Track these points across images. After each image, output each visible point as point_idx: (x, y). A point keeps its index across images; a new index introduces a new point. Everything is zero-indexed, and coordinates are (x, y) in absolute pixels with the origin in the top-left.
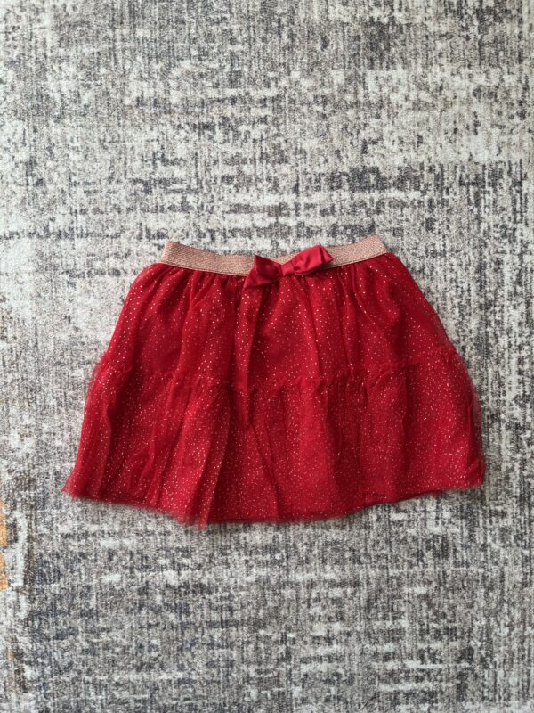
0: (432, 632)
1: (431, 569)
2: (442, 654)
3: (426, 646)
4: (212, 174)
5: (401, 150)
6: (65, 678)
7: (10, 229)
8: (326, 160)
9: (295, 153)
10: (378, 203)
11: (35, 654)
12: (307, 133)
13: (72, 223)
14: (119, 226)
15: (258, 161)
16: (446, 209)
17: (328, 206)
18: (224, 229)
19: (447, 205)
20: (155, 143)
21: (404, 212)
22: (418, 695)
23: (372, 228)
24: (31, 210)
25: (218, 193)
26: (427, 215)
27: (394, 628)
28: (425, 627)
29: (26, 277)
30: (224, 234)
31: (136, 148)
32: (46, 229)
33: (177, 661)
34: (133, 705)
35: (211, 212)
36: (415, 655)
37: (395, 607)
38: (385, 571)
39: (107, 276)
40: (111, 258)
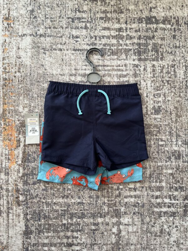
0: (174, 188)
1: (174, 163)
2: (178, 197)
3: (172, 193)
4: (96, 17)
5: (164, 11)
6: (35, 200)
7: (24, 33)
8: (137, 13)
9: (126, 10)
10: (156, 28)
11: (24, 190)
12: (130, 4)
13: (46, 31)
14: (62, 33)
15: (113, 13)
16: (180, 32)
17: (137, 29)
18: (100, 36)
19: (180, 30)
20: (76, 5)
21: (165, 32)
22: (169, 213)
23: (153, 37)
24: (31, 27)
25: (98, 23)
26: (173, 33)
27: (160, 186)
28: (171, 186)
29: (28, 50)
30: (100, 38)
31: (69, 6)
32: (36, 33)
33: (78, 195)
34: (60, 212)
35: (96, 30)
36: (168, 197)
37: (160, 178)
38: (157, 163)
39: (57, 51)
40: (59, 45)
